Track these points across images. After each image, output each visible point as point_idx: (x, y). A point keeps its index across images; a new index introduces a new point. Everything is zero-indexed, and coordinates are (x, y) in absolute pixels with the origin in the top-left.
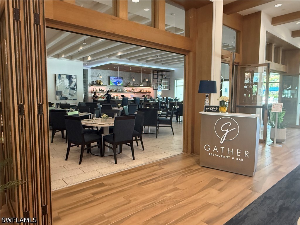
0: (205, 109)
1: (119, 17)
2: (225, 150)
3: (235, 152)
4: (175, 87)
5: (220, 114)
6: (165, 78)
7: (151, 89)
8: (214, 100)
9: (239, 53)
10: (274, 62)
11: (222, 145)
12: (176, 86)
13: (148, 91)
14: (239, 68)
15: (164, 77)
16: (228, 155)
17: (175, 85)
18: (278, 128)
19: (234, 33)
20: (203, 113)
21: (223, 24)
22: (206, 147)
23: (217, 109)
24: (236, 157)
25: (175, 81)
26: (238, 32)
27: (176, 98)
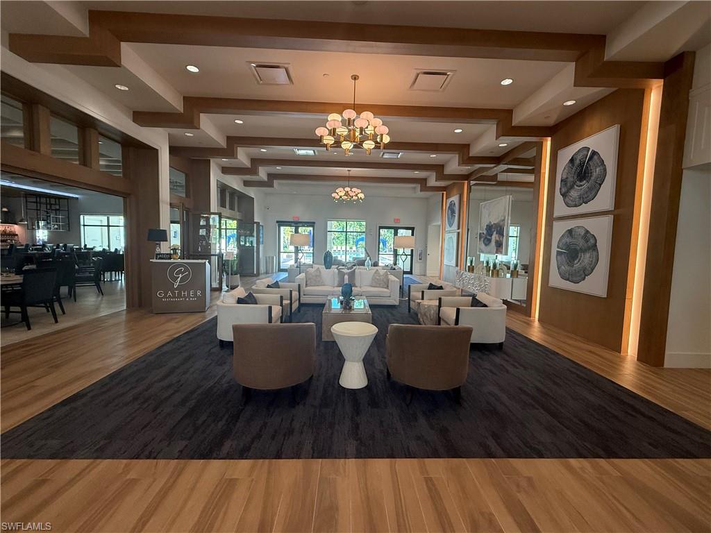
0: (157, 257)
1: (39, 152)
2: (180, 294)
3: (189, 294)
4: (82, 227)
5: (172, 261)
6: (56, 210)
7: (16, 228)
8: (164, 248)
9: (190, 197)
10: (230, 209)
11: (176, 289)
12: (84, 225)
13: (8, 232)
14: (190, 213)
15: (53, 208)
16: (182, 297)
17: (82, 223)
18: (232, 274)
19: (184, 175)
20: (154, 260)
21: (170, 166)
22: (160, 294)
23: (169, 256)
24: (190, 297)
25: (82, 217)
26: (187, 175)
27: (85, 245)
